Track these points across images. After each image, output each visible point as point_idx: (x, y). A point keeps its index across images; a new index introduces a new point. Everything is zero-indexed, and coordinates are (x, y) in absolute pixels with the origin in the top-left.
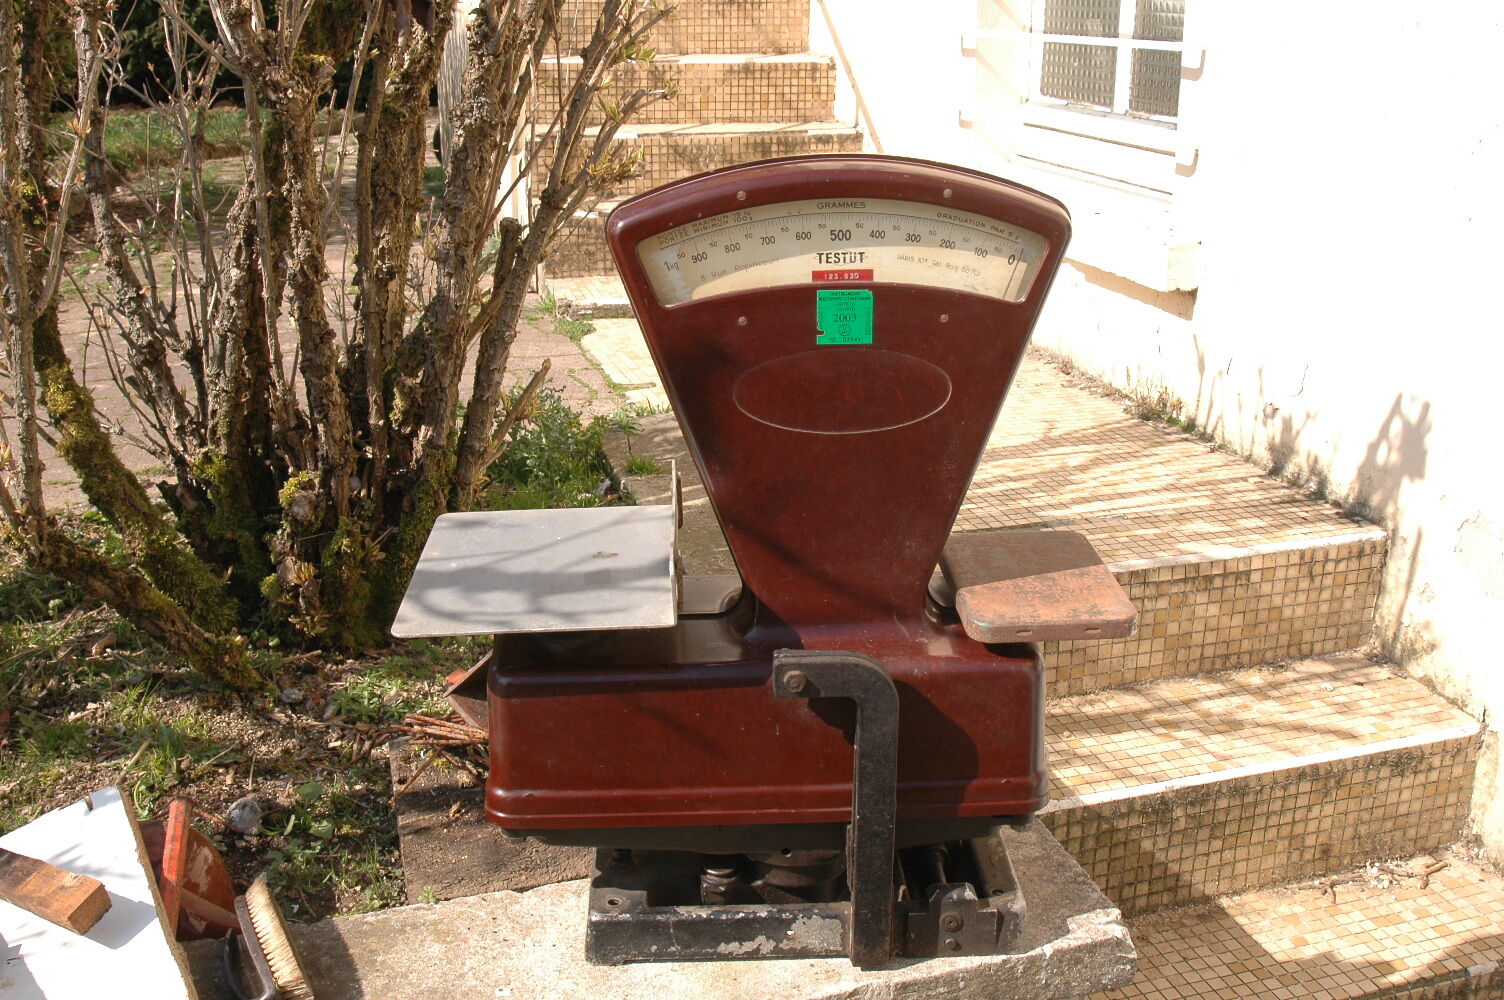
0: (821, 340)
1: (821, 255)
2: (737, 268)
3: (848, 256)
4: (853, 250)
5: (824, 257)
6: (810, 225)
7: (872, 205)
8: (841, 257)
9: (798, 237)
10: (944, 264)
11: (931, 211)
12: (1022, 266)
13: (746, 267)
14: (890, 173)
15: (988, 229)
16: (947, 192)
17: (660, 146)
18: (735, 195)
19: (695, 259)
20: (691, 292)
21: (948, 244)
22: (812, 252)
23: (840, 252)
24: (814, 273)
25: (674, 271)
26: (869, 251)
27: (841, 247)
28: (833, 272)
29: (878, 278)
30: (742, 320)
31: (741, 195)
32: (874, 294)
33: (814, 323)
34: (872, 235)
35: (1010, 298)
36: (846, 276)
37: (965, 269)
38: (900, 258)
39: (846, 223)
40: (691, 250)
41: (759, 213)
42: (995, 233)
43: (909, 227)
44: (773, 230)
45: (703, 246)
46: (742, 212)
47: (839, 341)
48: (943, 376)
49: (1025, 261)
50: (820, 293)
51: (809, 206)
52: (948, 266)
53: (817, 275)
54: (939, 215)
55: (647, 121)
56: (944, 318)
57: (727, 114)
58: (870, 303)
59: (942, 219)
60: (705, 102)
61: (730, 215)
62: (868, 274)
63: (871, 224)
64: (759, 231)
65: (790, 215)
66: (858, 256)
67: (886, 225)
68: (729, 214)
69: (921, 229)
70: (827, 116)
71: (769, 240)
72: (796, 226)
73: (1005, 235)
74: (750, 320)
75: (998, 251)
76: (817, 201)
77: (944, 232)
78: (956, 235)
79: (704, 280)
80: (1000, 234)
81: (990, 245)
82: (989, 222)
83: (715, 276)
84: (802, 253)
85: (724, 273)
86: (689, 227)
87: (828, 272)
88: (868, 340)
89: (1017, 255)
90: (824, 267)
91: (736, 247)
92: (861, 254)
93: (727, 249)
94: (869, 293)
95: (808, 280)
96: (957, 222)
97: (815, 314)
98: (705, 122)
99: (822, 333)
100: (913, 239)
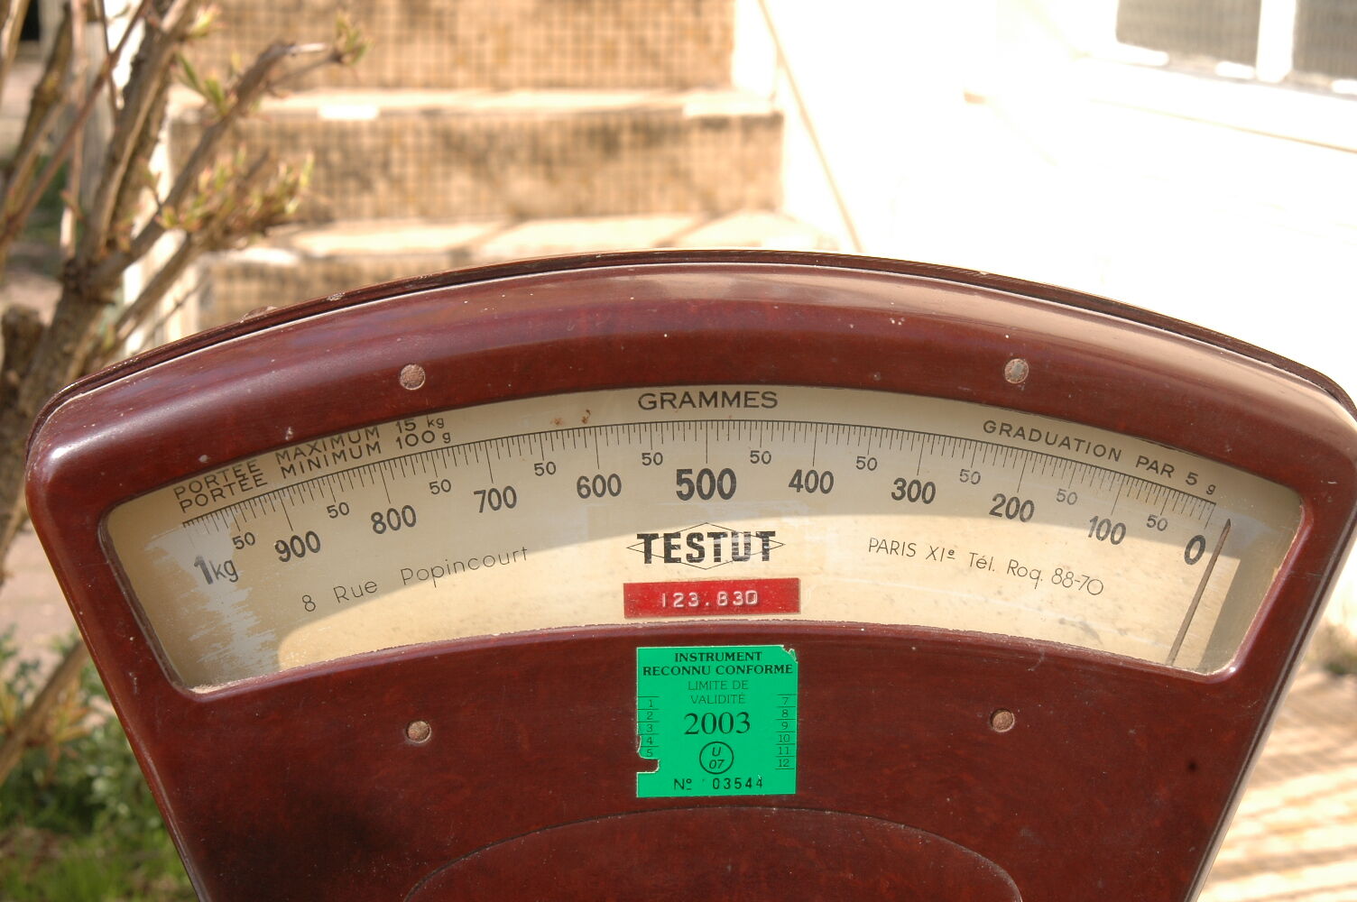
0: (647, 786)
1: (648, 539)
2: (407, 577)
3: (726, 544)
4: (740, 526)
5: (658, 546)
6: (617, 454)
7: (796, 401)
8: (708, 544)
9: (585, 488)
10: (1001, 563)
11: (967, 418)
12: (1227, 567)
13: (433, 574)
14: (848, 313)
15: (1127, 464)
16: (1016, 369)
17: (418, 133)
18: (394, 374)
19: (286, 550)
20: (275, 645)
21: (1014, 508)
22: (620, 531)
23: (704, 530)
24: (630, 589)
25: (223, 584)
26: (788, 528)
27: (706, 517)
28: (685, 587)
29: (815, 609)
30: (418, 731)
31: (412, 376)
32: (802, 660)
33: (628, 739)
34: (797, 482)
35: (1189, 662)
36: (722, 598)
37: (1062, 576)
38: (877, 546)
39: (726, 451)
40: (271, 526)
41: (466, 423)
42: (1151, 475)
43: (900, 460)
44: (511, 469)
45: (309, 514)
46: (420, 421)
47: (702, 787)
48: (1004, 883)
49: (1232, 554)
50: (645, 655)
51: (616, 405)
52: (1013, 568)
53: (641, 597)
54: (989, 427)
55: (398, 84)
56: (1003, 722)
57: (543, 75)
58: (790, 682)
59: (995, 437)
60: (503, 53)
61: (388, 431)
62: (783, 593)
63: (793, 452)
64: (470, 475)
65: (559, 430)
66: (757, 544)
67: (836, 455)
68: (380, 427)
69: (939, 466)
70: (718, 80)
71: (499, 498)
72: (577, 460)
73: (1178, 481)
74: (440, 729)
75: (1155, 525)
76: (637, 392)
77: (1001, 475)
78: (1037, 483)
79: (311, 608)
80: (1163, 479)
81: (1133, 511)
82: (1132, 448)
83: (344, 597)
84: (595, 534)
85: (370, 590)
86: (267, 462)
87: (670, 588)
88: (783, 782)
89: (1212, 539)
90: (660, 572)
91: (404, 517)
92: (765, 536)
93: (379, 522)
94: (787, 655)
95: (609, 613)
96: (1040, 446)
97: (630, 713)
98: (500, 87)
99: (650, 765)
100: (914, 493)
